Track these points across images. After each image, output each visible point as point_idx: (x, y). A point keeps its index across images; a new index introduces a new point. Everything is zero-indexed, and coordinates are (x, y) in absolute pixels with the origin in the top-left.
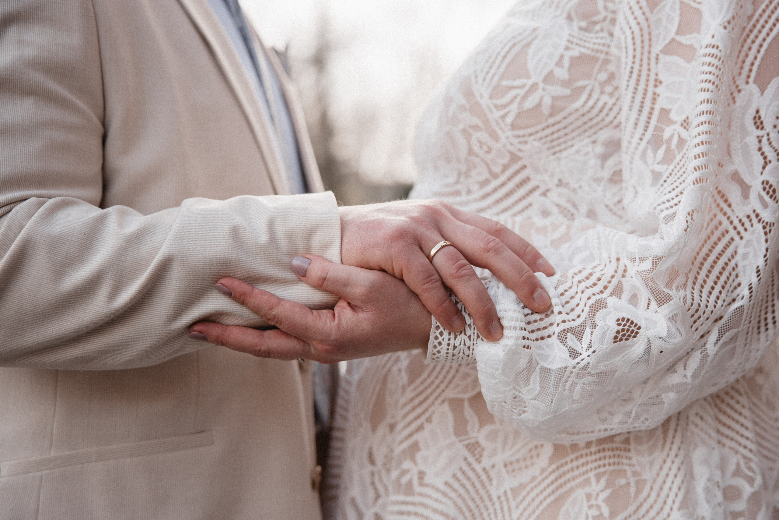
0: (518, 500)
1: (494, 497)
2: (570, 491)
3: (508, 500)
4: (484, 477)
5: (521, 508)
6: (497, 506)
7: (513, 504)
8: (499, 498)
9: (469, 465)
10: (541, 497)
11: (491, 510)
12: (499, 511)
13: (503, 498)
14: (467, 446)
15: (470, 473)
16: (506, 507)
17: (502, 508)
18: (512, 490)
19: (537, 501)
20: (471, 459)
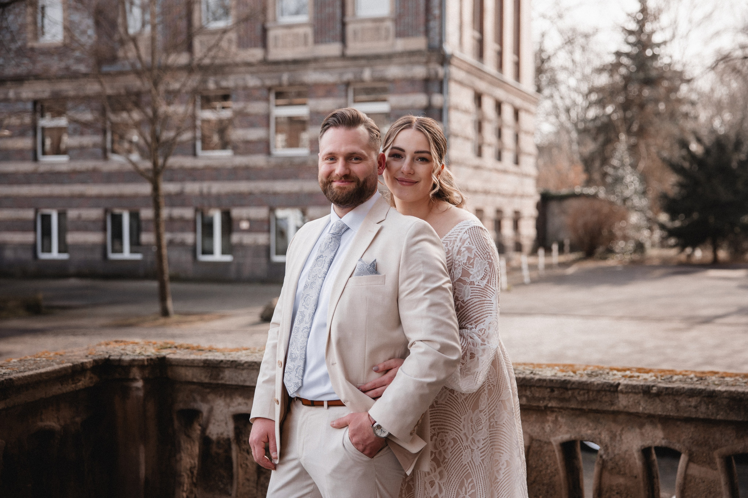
0: (467, 401)
1: (460, 403)
2: (481, 394)
3: (464, 402)
4: (456, 398)
5: (468, 403)
6: (461, 405)
7: (465, 403)
8: (461, 402)
9: (451, 395)
10: (473, 398)
11: (460, 406)
12: (462, 406)
13: (462, 402)
14: (449, 391)
15: (452, 398)
16: (464, 404)
17: (463, 405)
18: (464, 399)
19: (472, 400)
20: (452, 394)
